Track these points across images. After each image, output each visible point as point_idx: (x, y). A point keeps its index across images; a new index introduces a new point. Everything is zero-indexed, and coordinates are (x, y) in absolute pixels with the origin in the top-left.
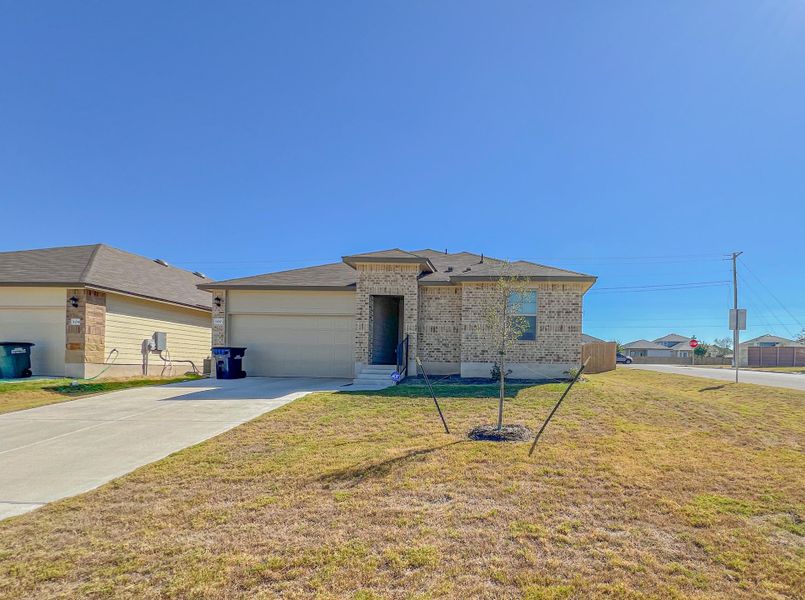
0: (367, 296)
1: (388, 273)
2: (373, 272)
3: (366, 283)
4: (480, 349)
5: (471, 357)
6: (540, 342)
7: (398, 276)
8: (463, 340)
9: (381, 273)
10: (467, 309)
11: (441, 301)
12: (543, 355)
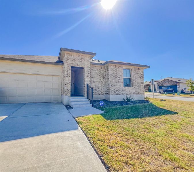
0: (70, 66)
1: (79, 58)
2: (72, 57)
3: (69, 61)
4: (116, 90)
5: (113, 93)
6: (133, 87)
7: (83, 60)
8: (110, 86)
9: (76, 58)
10: (111, 74)
11: (96, 71)
12: (135, 92)
